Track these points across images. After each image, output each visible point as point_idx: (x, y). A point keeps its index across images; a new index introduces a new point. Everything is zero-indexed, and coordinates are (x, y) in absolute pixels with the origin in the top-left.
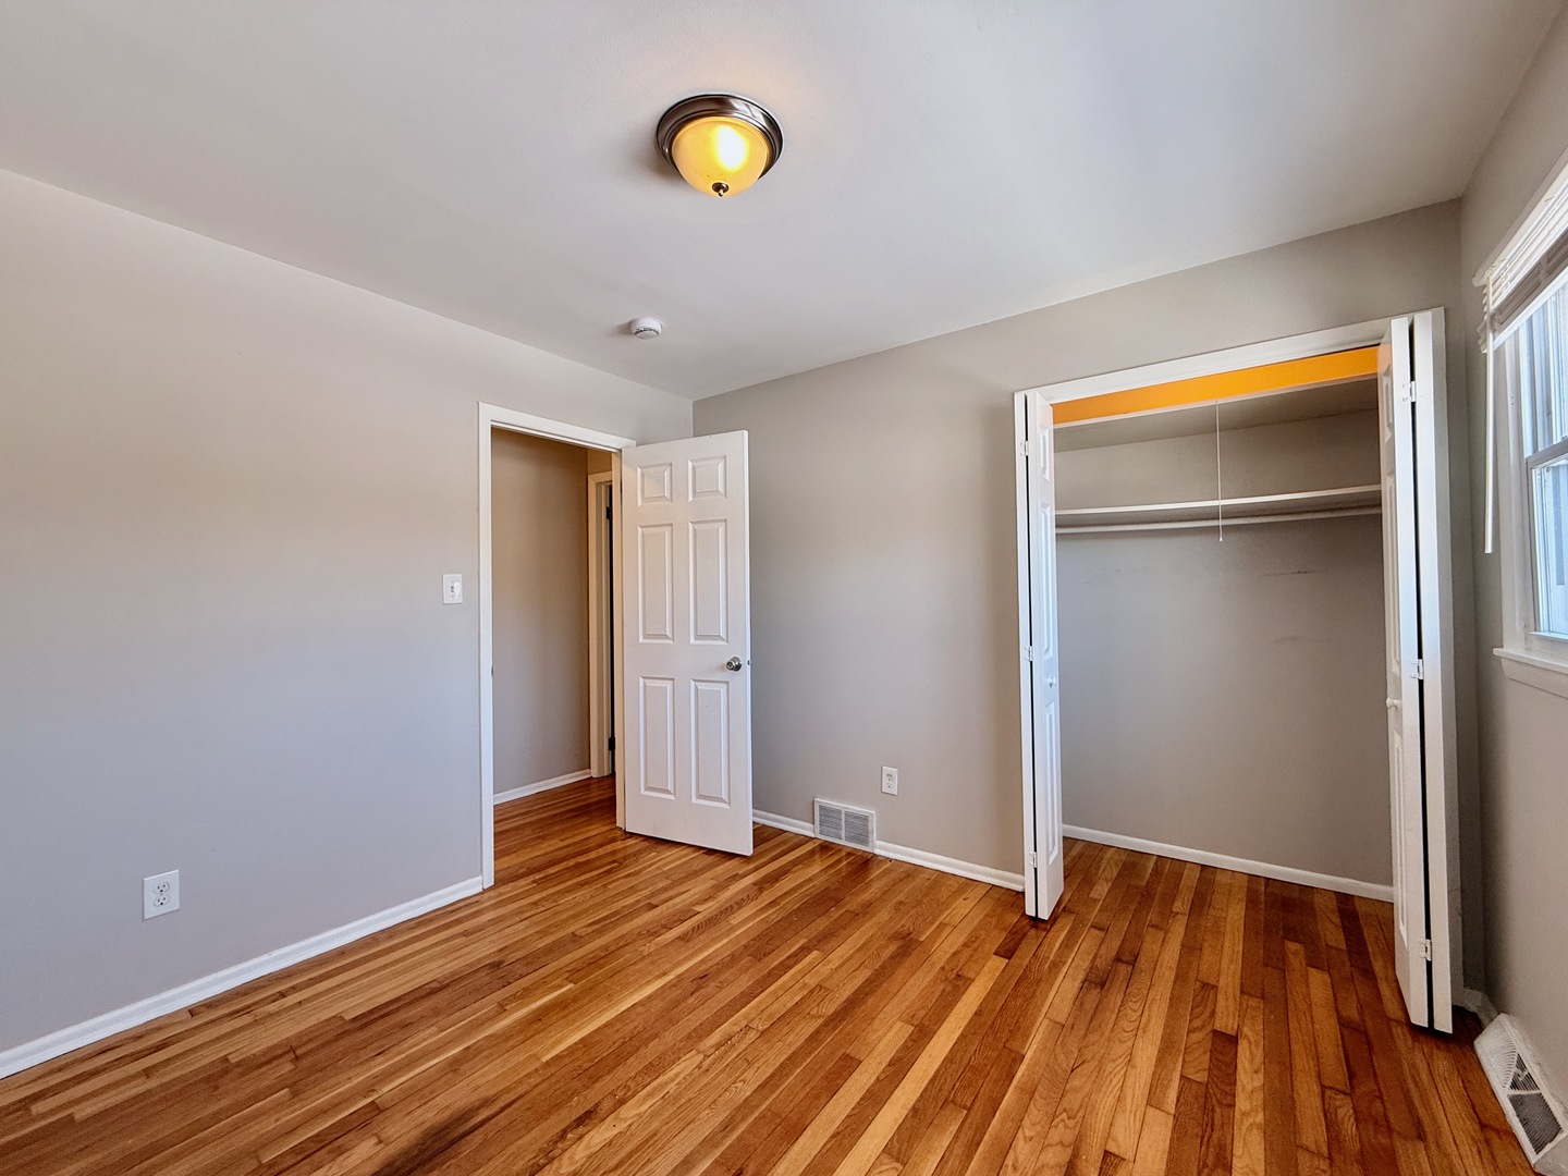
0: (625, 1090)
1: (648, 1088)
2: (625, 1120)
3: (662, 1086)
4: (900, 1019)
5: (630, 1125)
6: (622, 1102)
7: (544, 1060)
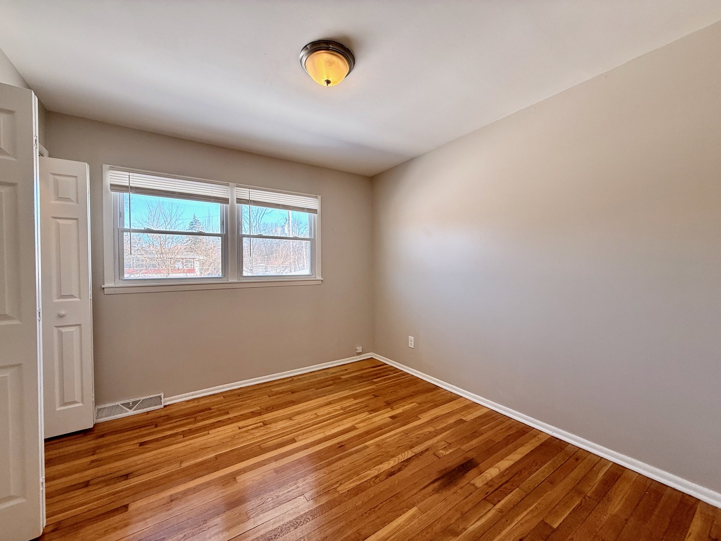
0: (375, 481)
1: (365, 480)
2: (376, 470)
3: (360, 479)
4: (237, 482)
5: (374, 467)
6: (376, 477)
7: (415, 509)
